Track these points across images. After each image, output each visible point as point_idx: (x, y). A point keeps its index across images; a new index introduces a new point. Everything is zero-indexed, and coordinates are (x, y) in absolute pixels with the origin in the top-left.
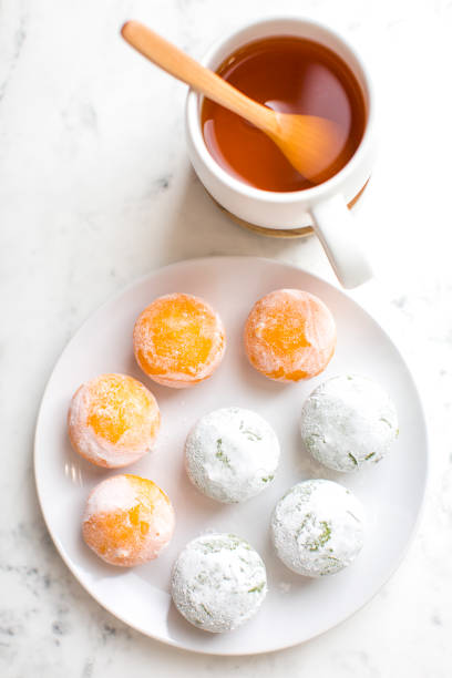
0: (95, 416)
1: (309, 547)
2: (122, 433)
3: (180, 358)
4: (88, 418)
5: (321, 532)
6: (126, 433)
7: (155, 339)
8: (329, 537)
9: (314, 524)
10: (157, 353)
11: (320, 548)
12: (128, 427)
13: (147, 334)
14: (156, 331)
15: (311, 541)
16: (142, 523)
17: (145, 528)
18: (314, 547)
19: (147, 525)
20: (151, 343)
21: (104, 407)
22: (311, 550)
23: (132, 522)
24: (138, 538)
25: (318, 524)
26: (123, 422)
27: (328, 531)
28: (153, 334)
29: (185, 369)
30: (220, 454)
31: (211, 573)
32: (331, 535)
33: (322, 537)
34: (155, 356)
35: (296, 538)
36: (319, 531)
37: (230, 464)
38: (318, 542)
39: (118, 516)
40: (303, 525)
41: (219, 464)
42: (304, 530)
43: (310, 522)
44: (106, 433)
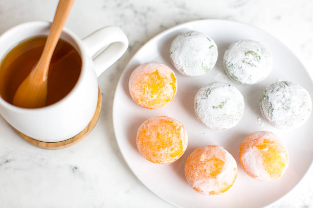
0: (211, 174)
2: (218, 159)
3: (172, 133)
4: (212, 178)
5: (250, 55)
6: (217, 157)
7: (164, 148)
9: (248, 59)
10: (171, 145)
11: (258, 55)
12: (215, 157)
13: (161, 152)
14: (159, 148)
15: (256, 59)
16: (264, 142)
18: (258, 58)
19: (266, 140)
20: (166, 149)
21: (205, 170)
22: (260, 59)
23: (265, 147)
25: (247, 57)
26: (212, 159)
28: (161, 149)
29: (178, 130)
30: (220, 107)
31: (283, 104)
32: (251, 50)
33: (252, 54)
34: (173, 146)
35: (255, 66)
36: (250, 56)
37: (224, 101)
38: (255, 56)
39: (264, 155)
40: (249, 63)
41: (225, 106)
42: (251, 63)
43: (247, 61)
44: (219, 167)
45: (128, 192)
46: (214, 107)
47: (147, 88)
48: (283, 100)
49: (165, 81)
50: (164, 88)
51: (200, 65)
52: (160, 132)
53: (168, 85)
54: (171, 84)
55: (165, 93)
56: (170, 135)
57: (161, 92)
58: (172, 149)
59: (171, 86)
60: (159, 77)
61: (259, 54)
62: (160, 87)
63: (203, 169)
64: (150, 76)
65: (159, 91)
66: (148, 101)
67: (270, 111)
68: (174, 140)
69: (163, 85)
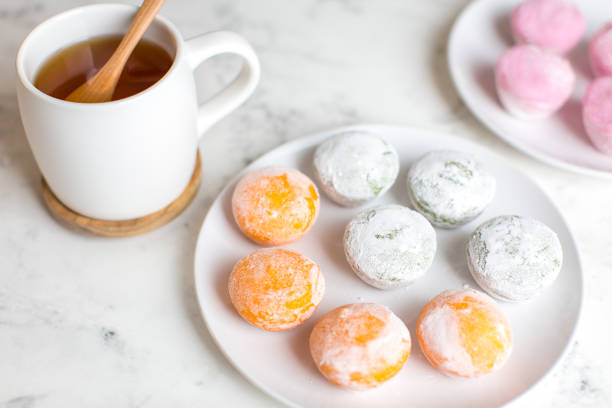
0: (356, 339)
1: (469, 176)
2: (373, 317)
3: (295, 269)
4: (359, 345)
5: (455, 167)
6: (373, 314)
7: (276, 289)
9: (448, 172)
10: (290, 286)
11: (468, 169)
13: (271, 297)
14: (267, 288)
15: (464, 174)
16: (465, 300)
18: (468, 173)
20: (280, 292)
21: (347, 332)
22: (471, 174)
25: (448, 169)
28: (270, 291)
29: (307, 266)
30: (390, 236)
31: (507, 244)
32: (456, 161)
33: (458, 167)
34: (292, 289)
35: (462, 185)
36: (455, 169)
37: (398, 229)
38: (463, 170)
39: (461, 320)
40: (450, 179)
41: (400, 236)
42: (455, 179)
43: (446, 175)
44: (374, 328)
45: (200, 384)
46: (378, 237)
47: (263, 199)
48: (508, 239)
49: (297, 192)
50: (292, 203)
51: (364, 176)
52: (274, 265)
53: (301, 199)
54: (307, 199)
55: (294, 212)
56: (291, 271)
57: (286, 208)
58: (291, 294)
59: (307, 203)
60: (286, 185)
61: (471, 167)
62: (287, 200)
63: (344, 330)
64: (271, 181)
65: (284, 206)
66: (261, 222)
67: (483, 255)
68: (298, 278)
69: (293, 198)
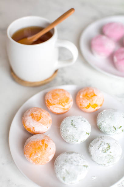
0: (32, 114)
1: (103, 151)
2: (41, 119)
3: (60, 100)
4: (30, 114)
5: (107, 146)
6: (42, 119)
7: (52, 96)
8: (110, 148)
9: (104, 144)
10: (53, 99)
11: (107, 151)
12: (42, 118)
14: (52, 94)
15: (104, 149)
16: (46, 144)
17: (46, 146)
18: (105, 151)
19: (47, 145)
21: (35, 112)
22: (104, 152)
23: (42, 143)
24: (44, 149)
25: (106, 144)
26: (41, 116)
27: (109, 147)
29: (62, 104)
30: (72, 124)
33: (107, 148)
34: (52, 100)
35: (99, 148)
37: (76, 127)
38: (106, 149)
39: (37, 142)
40: (101, 145)
41: (72, 127)
44: (36, 118)
46: (72, 121)
48: (72, 160)
49: (91, 100)
51: (102, 121)
53: (89, 102)
59: (88, 104)
60: (92, 96)
61: (108, 153)
68: (56, 101)
69: (87, 99)
